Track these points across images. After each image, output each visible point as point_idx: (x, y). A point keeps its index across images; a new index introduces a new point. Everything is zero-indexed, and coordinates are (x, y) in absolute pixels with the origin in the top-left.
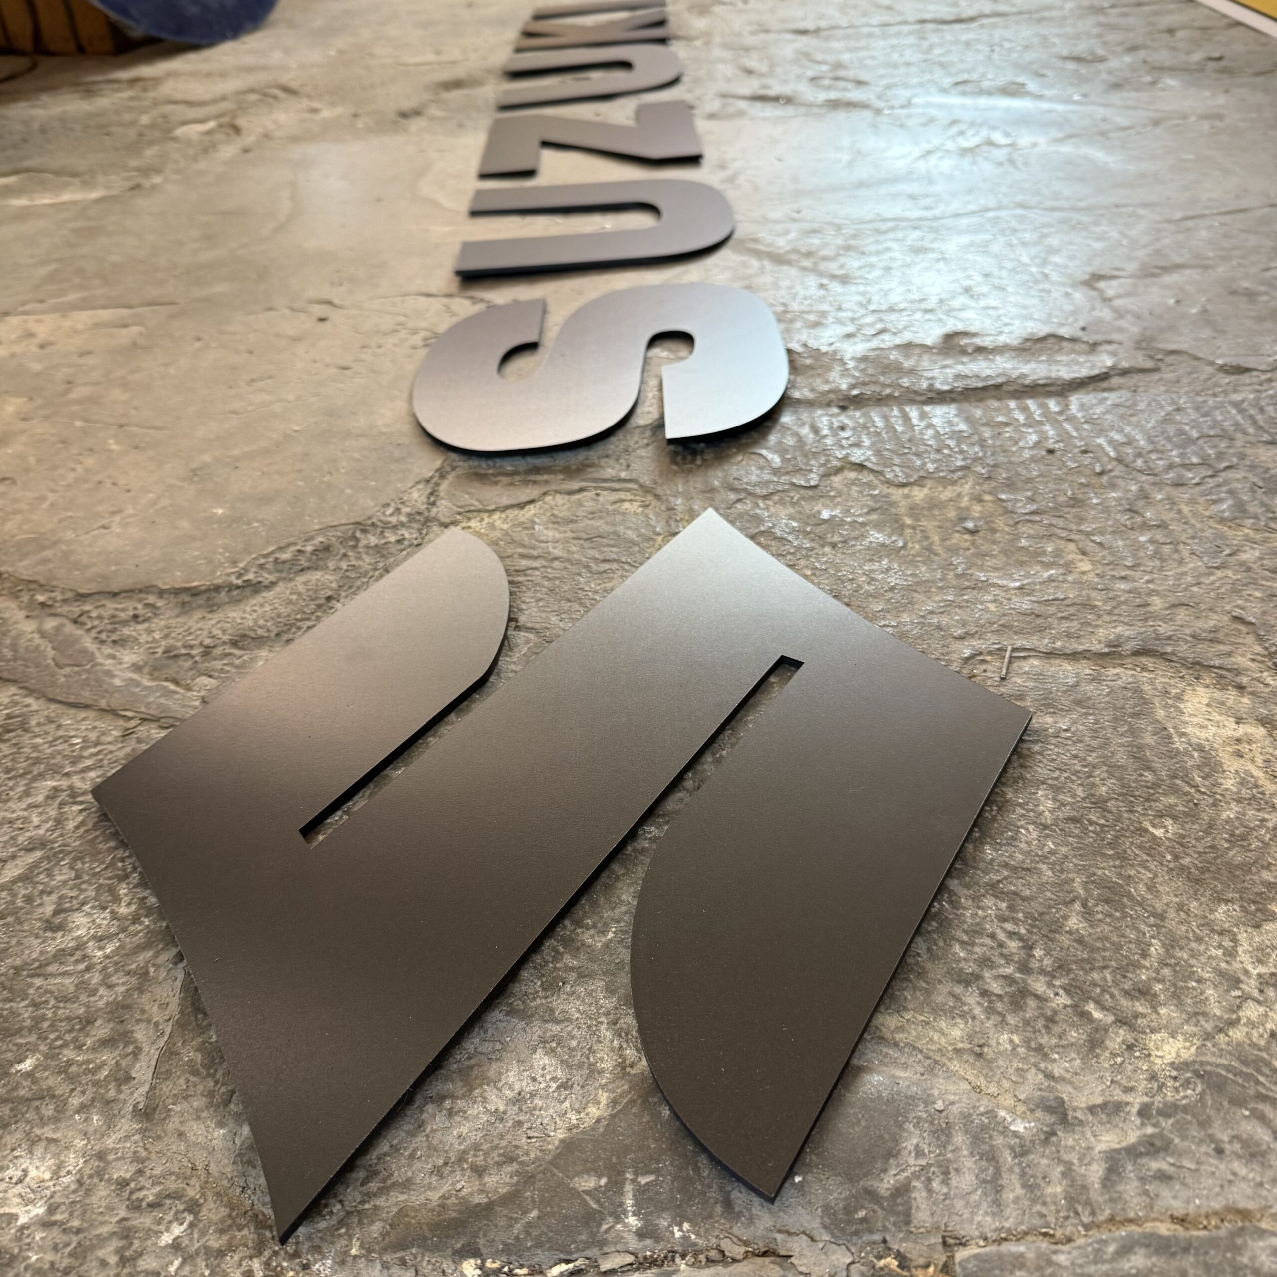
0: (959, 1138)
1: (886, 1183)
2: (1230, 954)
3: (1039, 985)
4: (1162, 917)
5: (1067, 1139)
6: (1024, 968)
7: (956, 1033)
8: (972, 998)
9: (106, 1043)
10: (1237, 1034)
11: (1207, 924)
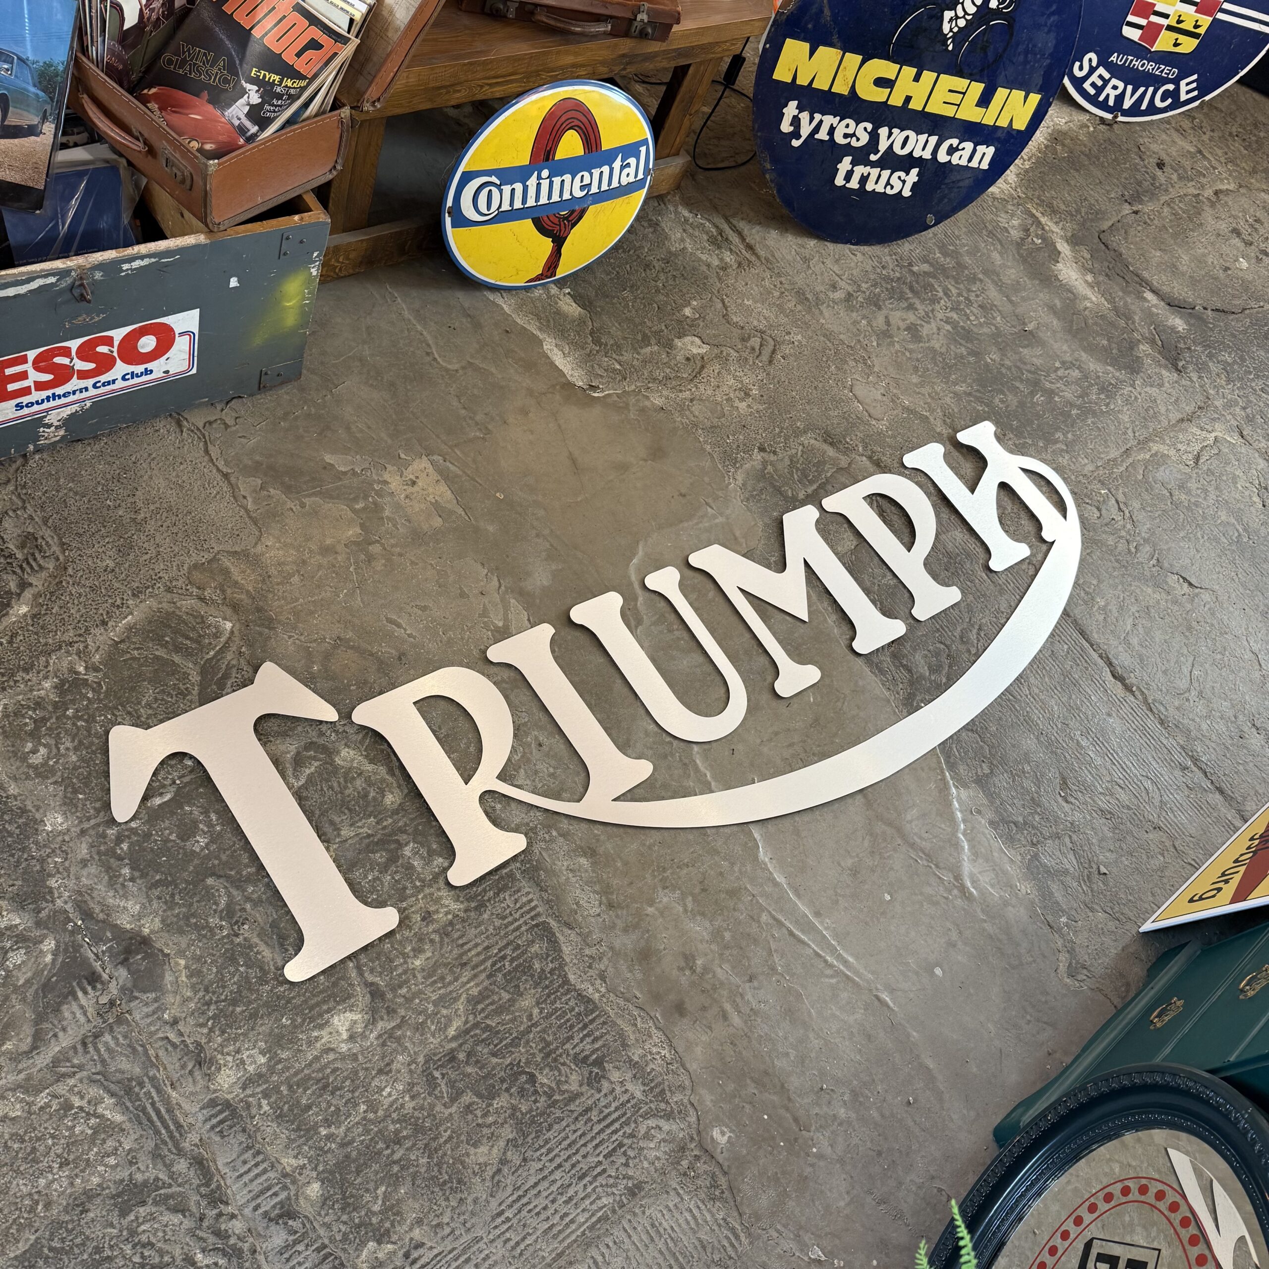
0: (156, 1005)
1: (136, 994)
2: (247, 1049)
3: (213, 1007)
4: (253, 1029)
5: (167, 1027)
6: (216, 1002)
7: (188, 994)
8: (201, 994)
9: (95, 809)
10: (219, 1056)
11: (256, 1041)
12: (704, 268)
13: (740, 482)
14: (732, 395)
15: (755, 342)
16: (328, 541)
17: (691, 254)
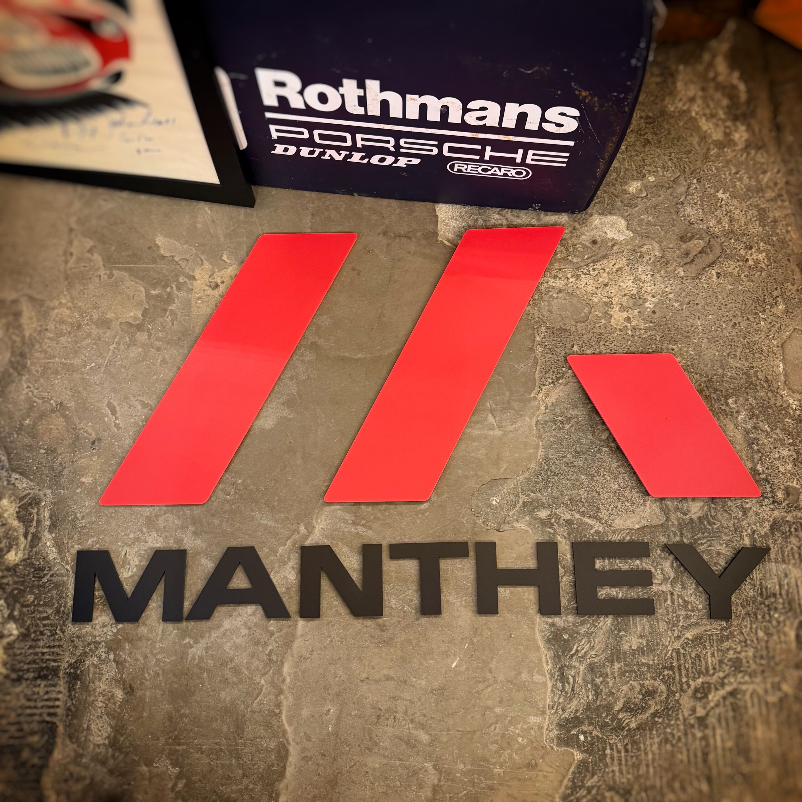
12: (695, 140)
13: (549, 401)
14: (615, 300)
15: (696, 245)
16: (110, 315)
17: (692, 118)
